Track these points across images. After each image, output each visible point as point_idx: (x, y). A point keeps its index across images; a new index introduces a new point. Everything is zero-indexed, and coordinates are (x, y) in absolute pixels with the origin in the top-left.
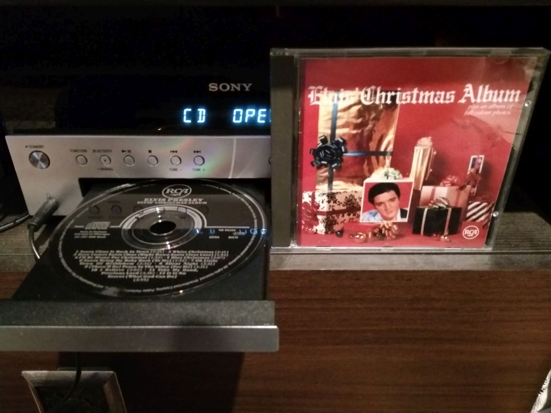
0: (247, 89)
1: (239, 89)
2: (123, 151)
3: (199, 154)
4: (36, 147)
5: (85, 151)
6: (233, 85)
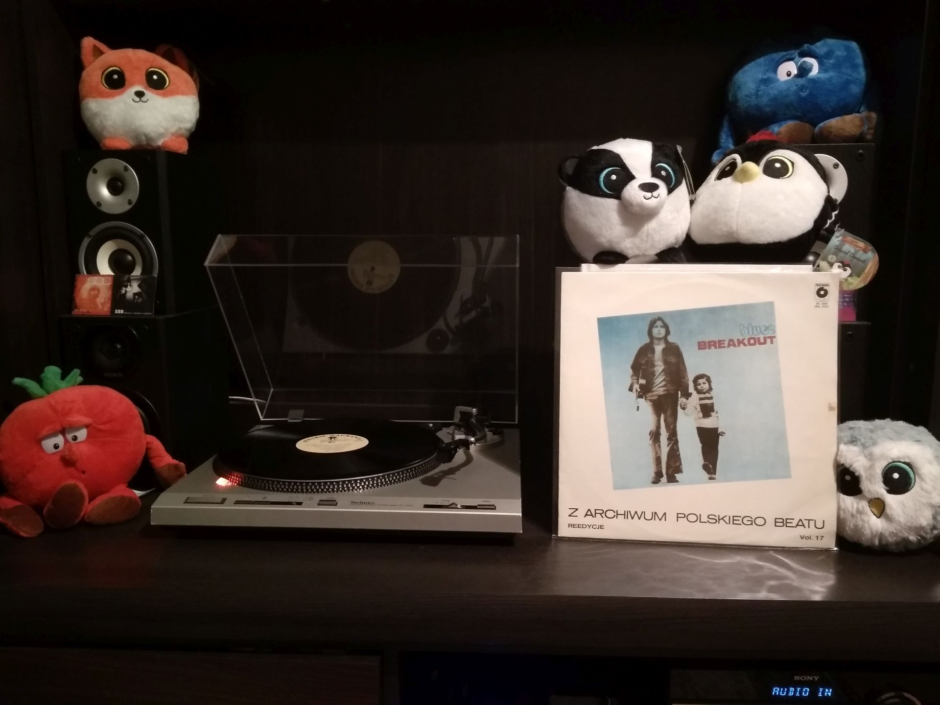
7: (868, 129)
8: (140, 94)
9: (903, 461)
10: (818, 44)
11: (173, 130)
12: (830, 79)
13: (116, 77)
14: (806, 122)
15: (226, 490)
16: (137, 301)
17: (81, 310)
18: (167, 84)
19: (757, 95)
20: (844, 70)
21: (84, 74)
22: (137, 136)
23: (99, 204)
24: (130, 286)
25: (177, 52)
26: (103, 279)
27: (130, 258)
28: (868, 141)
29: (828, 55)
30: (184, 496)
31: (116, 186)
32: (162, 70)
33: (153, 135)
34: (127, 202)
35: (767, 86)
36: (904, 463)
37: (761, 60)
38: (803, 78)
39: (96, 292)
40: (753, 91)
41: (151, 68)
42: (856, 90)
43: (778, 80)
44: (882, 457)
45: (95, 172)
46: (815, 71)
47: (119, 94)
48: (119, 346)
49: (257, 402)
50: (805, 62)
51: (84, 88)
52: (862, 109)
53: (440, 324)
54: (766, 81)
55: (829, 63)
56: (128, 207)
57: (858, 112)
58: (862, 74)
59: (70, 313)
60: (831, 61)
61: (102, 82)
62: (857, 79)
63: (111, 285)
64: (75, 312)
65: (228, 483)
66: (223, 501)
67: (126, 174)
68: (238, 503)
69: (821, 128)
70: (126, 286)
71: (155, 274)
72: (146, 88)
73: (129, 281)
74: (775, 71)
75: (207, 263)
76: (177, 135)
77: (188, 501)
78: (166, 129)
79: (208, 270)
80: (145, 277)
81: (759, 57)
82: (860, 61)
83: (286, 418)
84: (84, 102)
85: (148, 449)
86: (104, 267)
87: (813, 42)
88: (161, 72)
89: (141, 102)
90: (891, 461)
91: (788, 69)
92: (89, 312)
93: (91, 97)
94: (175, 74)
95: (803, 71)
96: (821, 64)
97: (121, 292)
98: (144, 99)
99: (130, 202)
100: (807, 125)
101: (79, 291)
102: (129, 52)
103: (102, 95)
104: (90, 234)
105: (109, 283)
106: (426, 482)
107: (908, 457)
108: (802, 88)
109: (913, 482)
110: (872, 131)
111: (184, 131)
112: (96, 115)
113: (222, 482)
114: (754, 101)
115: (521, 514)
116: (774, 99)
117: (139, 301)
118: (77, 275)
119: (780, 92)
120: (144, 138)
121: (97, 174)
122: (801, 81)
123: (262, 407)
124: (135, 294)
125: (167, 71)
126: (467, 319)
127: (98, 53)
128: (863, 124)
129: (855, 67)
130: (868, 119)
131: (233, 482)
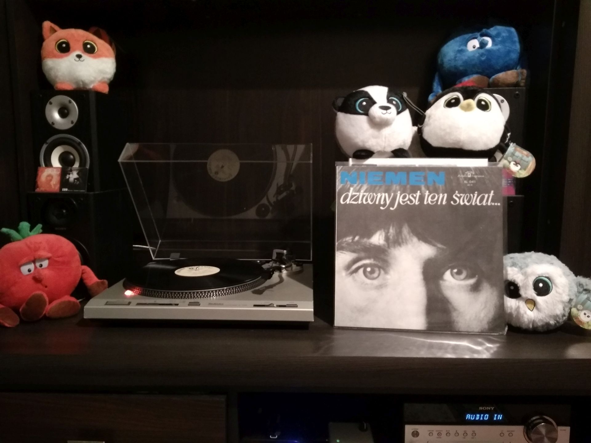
0: (492, 409)
1: (489, 409)
2: (447, 431)
3: (474, 432)
4: (415, 429)
5: (433, 431)
6: (488, 408)
7: (522, 79)
8: (79, 56)
9: (544, 276)
10: (492, 29)
11: (100, 78)
12: (498, 50)
13: (64, 45)
14: (485, 75)
15: (131, 297)
16: (76, 184)
17: (41, 189)
18: (96, 50)
19: (455, 59)
20: (507, 45)
21: (45, 44)
22: (77, 83)
23: (53, 123)
24: (72, 174)
25: (103, 32)
26: (55, 170)
27: (72, 157)
28: (521, 87)
29: (498, 35)
30: (105, 301)
31: (64, 113)
32: (92, 42)
33: (87, 81)
34: (70, 122)
35: (461, 54)
36: (546, 277)
37: (458, 39)
38: (483, 49)
39: (51, 178)
40: (453, 57)
41: (86, 40)
42: (515, 56)
43: (467, 51)
44: (533, 274)
45: (51, 103)
46: (490, 45)
47: (67, 56)
48: (64, 211)
49: (151, 249)
50: (483, 40)
51: (44, 52)
52: (518, 68)
53: (264, 201)
54: (461, 51)
55: (498, 40)
56: (71, 125)
57: (516, 69)
58: (518, 47)
59: (34, 190)
60: (500, 39)
61: (56, 49)
62: (515, 50)
63: (60, 173)
64: (37, 190)
65: (132, 293)
66: (129, 303)
67: (70, 105)
68: (139, 304)
69: (494, 79)
70: (69, 174)
71: (88, 167)
72: (83, 53)
73: (71, 171)
74: (466, 44)
75: (120, 160)
76: (102, 82)
77: (108, 304)
78: (95, 78)
79: (120, 164)
80: (81, 168)
81: (456, 37)
82: (516, 39)
83: (169, 257)
84: (44, 61)
85: (83, 273)
86: (56, 162)
87: (488, 28)
88: (93, 43)
89: (79, 61)
90: (538, 276)
91: (473, 44)
92: (45, 190)
93: (49, 57)
94: (101, 44)
95: (483, 45)
96: (493, 41)
97: (66, 178)
98: (81, 59)
99: (72, 122)
100: (486, 78)
101: (40, 177)
102: (73, 31)
103: (55, 56)
104: (48, 142)
105: (58, 172)
106: (255, 292)
107: (548, 274)
108: (482, 55)
109: (551, 288)
110: (524, 81)
111: (106, 80)
112: (51, 69)
113: (129, 293)
114: (453, 63)
115: (313, 310)
116: (466, 62)
117: (77, 183)
118: (39, 168)
119: (469, 57)
120: (81, 83)
121: (52, 104)
122: (481, 51)
123: (154, 251)
124: (75, 179)
125: (97, 43)
126: (280, 197)
127: (54, 31)
128: (518, 76)
129: (513, 42)
130: (522, 73)
131: (135, 293)
